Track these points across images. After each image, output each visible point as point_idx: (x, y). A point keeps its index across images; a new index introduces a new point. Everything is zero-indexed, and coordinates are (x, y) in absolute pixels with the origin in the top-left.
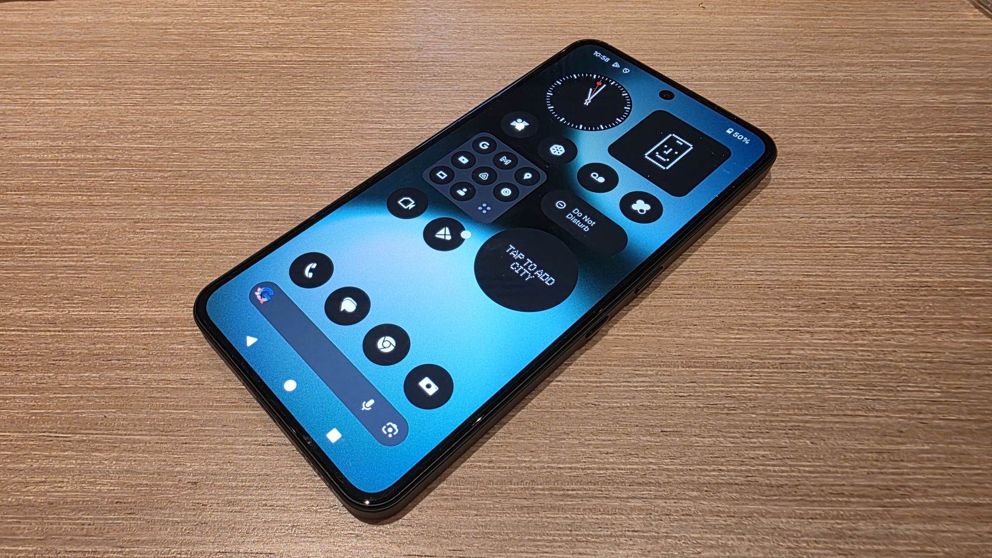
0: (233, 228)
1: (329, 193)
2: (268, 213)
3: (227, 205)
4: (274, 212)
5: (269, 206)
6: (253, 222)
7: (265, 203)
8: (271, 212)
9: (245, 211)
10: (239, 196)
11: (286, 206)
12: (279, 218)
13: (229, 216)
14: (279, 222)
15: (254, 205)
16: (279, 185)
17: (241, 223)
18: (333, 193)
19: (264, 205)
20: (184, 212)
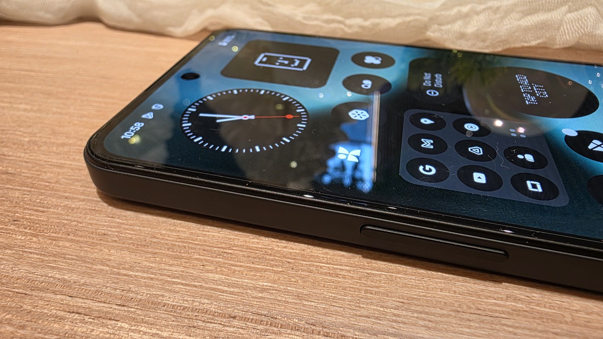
0: (143, 321)
1: (337, 275)
2: (217, 299)
3: (147, 270)
4: (229, 297)
5: (223, 283)
6: (184, 314)
7: (217, 276)
8: (225, 296)
9: (177, 287)
10: (176, 258)
11: (255, 288)
12: (236, 313)
13: (144, 293)
14: (236, 323)
15: (195, 279)
16: (248, 248)
17: (161, 313)
18: (344, 277)
19: (214, 281)
20: (70, 271)
